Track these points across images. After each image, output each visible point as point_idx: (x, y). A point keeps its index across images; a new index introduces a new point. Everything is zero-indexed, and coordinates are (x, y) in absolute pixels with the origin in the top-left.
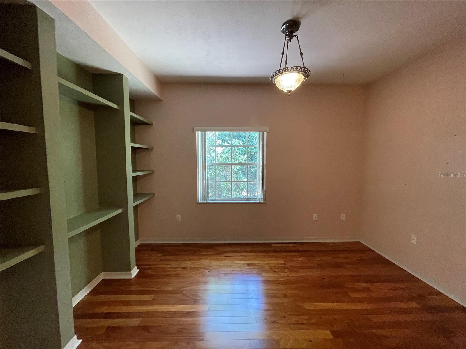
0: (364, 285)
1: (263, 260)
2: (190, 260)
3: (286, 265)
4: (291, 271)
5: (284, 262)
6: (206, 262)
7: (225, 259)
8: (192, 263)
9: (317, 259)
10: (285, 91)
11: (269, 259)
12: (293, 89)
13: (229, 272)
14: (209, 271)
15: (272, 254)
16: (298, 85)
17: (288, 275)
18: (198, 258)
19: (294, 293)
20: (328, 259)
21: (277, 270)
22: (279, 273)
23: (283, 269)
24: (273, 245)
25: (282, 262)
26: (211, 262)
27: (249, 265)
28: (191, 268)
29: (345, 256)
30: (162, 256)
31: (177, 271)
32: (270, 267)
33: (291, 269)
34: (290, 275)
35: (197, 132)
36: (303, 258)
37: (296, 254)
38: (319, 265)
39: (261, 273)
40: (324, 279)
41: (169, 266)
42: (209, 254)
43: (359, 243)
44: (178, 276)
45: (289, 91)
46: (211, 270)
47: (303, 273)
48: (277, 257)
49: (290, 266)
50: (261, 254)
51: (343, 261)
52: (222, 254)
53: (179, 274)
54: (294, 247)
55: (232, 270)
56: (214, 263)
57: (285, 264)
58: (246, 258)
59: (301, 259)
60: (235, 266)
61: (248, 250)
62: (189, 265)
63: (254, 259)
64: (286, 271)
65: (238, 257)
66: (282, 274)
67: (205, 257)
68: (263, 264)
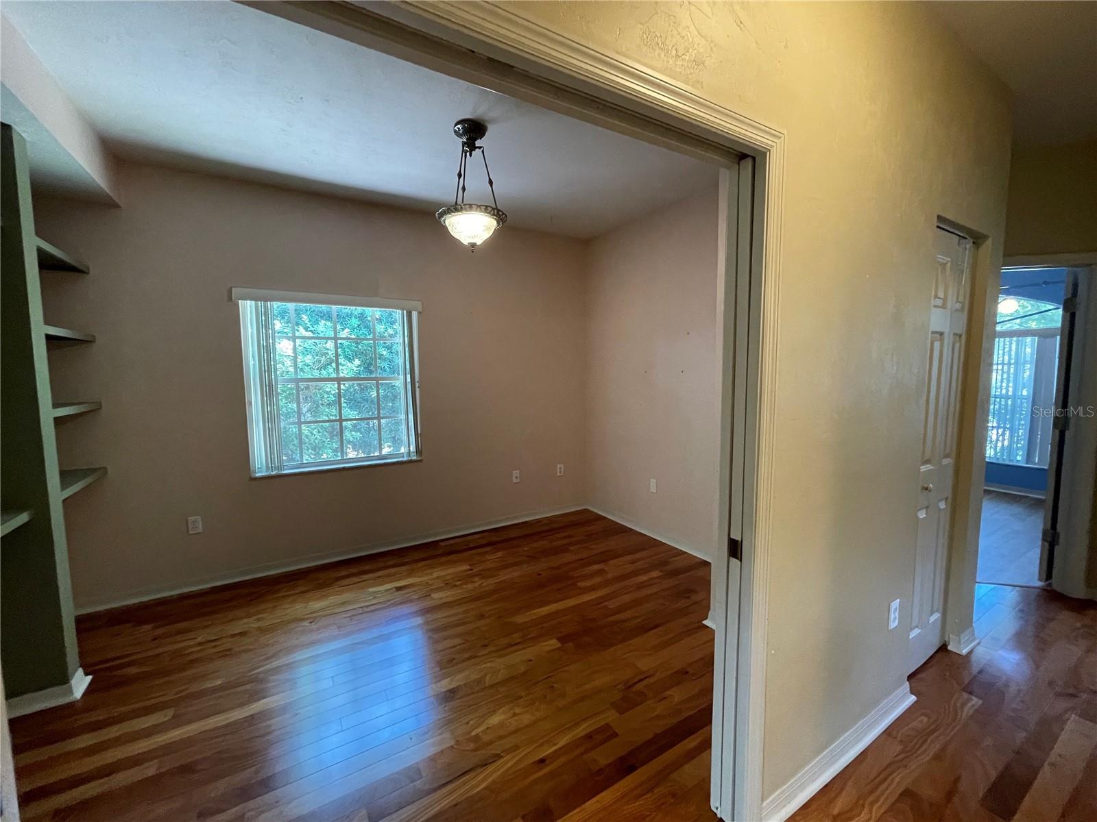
0: (596, 567)
1: (428, 573)
2: (248, 616)
3: (475, 570)
4: (483, 578)
5: (468, 567)
6: (297, 607)
7: (343, 592)
8: (259, 620)
9: (526, 549)
10: (466, 242)
11: (439, 569)
12: (479, 242)
13: (360, 611)
14: (311, 623)
15: (444, 559)
16: (487, 235)
17: (480, 584)
18: (272, 605)
19: (496, 608)
20: (543, 544)
21: (458, 583)
22: (465, 586)
23: (467, 578)
24: (442, 544)
25: (466, 567)
26: (310, 603)
27: (399, 589)
28: (260, 629)
29: (566, 534)
30: (154, 628)
31: (220, 645)
32: (444, 581)
33: (482, 575)
34: (483, 585)
35: (240, 301)
36: (501, 553)
37: (488, 549)
38: (529, 556)
39: (430, 595)
40: (540, 574)
41: (192, 643)
42: (296, 592)
43: (586, 511)
44: (228, 653)
45: (473, 245)
46: (315, 618)
47: (504, 576)
48: (454, 562)
49: (482, 570)
50: (423, 563)
51: (565, 541)
52: (332, 583)
53: (230, 650)
54: (482, 538)
55: (367, 606)
56: (316, 605)
57: (471, 570)
58: (390, 578)
59: (499, 554)
60: (372, 597)
61: (391, 563)
62: (252, 625)
63: (409, 575)
64: (476, 579)
65: (372, 581)
66: (470, 586)
67: (290, 599)
68: (430, 579)
